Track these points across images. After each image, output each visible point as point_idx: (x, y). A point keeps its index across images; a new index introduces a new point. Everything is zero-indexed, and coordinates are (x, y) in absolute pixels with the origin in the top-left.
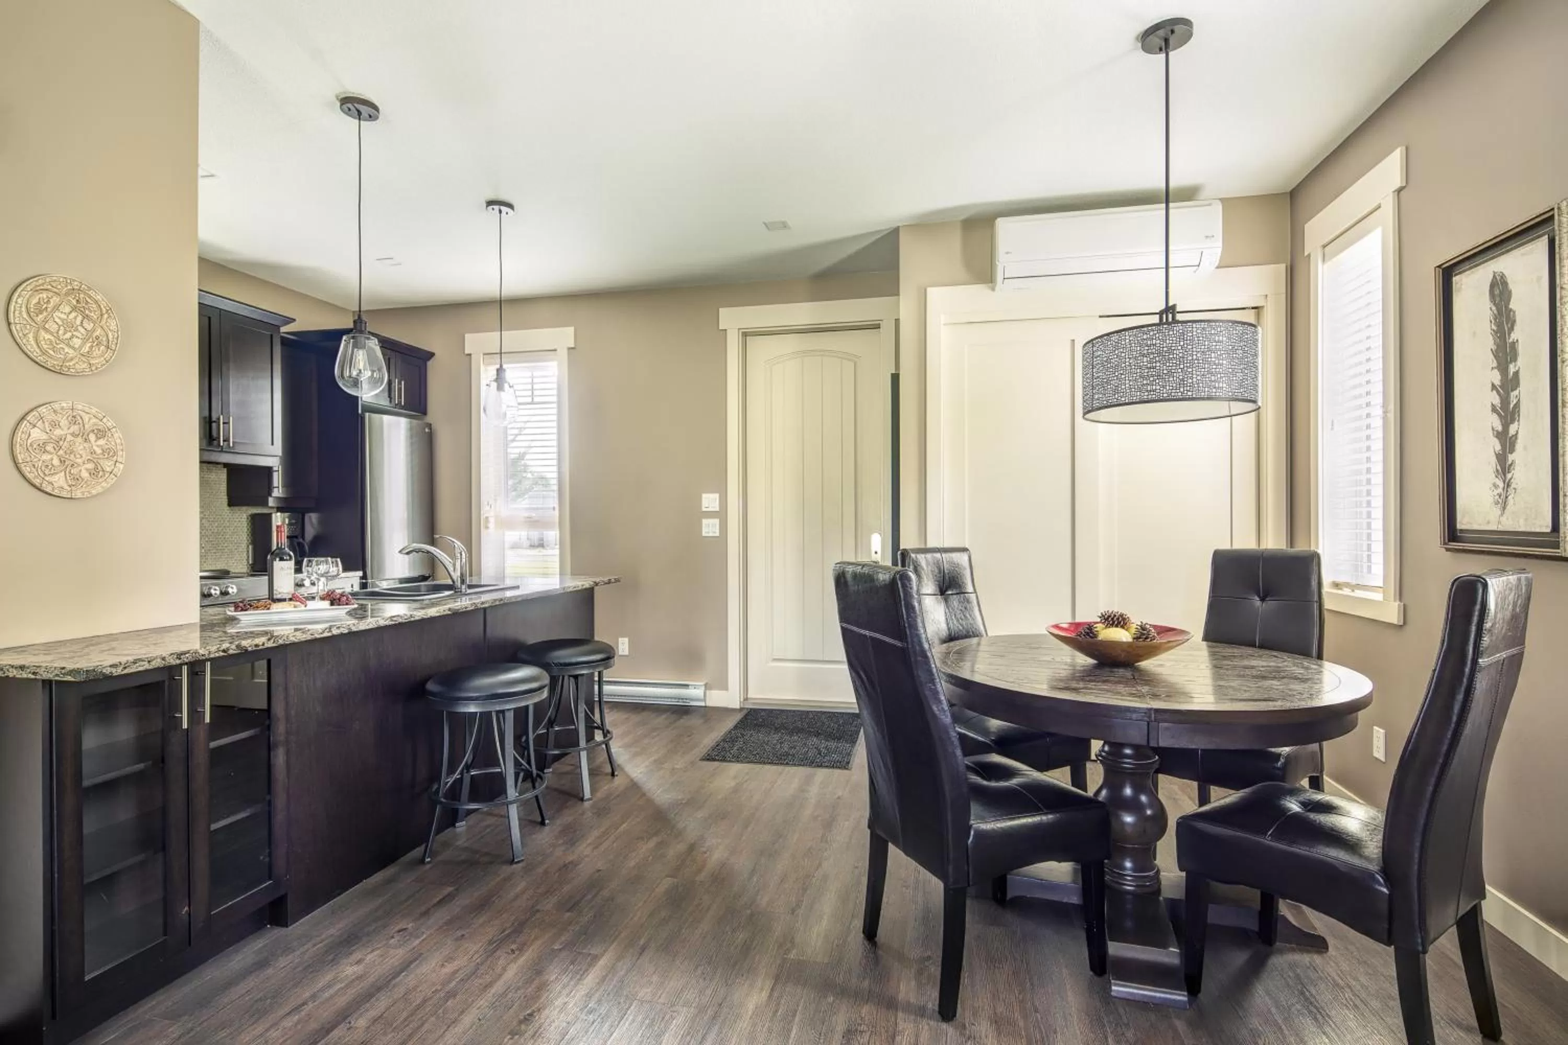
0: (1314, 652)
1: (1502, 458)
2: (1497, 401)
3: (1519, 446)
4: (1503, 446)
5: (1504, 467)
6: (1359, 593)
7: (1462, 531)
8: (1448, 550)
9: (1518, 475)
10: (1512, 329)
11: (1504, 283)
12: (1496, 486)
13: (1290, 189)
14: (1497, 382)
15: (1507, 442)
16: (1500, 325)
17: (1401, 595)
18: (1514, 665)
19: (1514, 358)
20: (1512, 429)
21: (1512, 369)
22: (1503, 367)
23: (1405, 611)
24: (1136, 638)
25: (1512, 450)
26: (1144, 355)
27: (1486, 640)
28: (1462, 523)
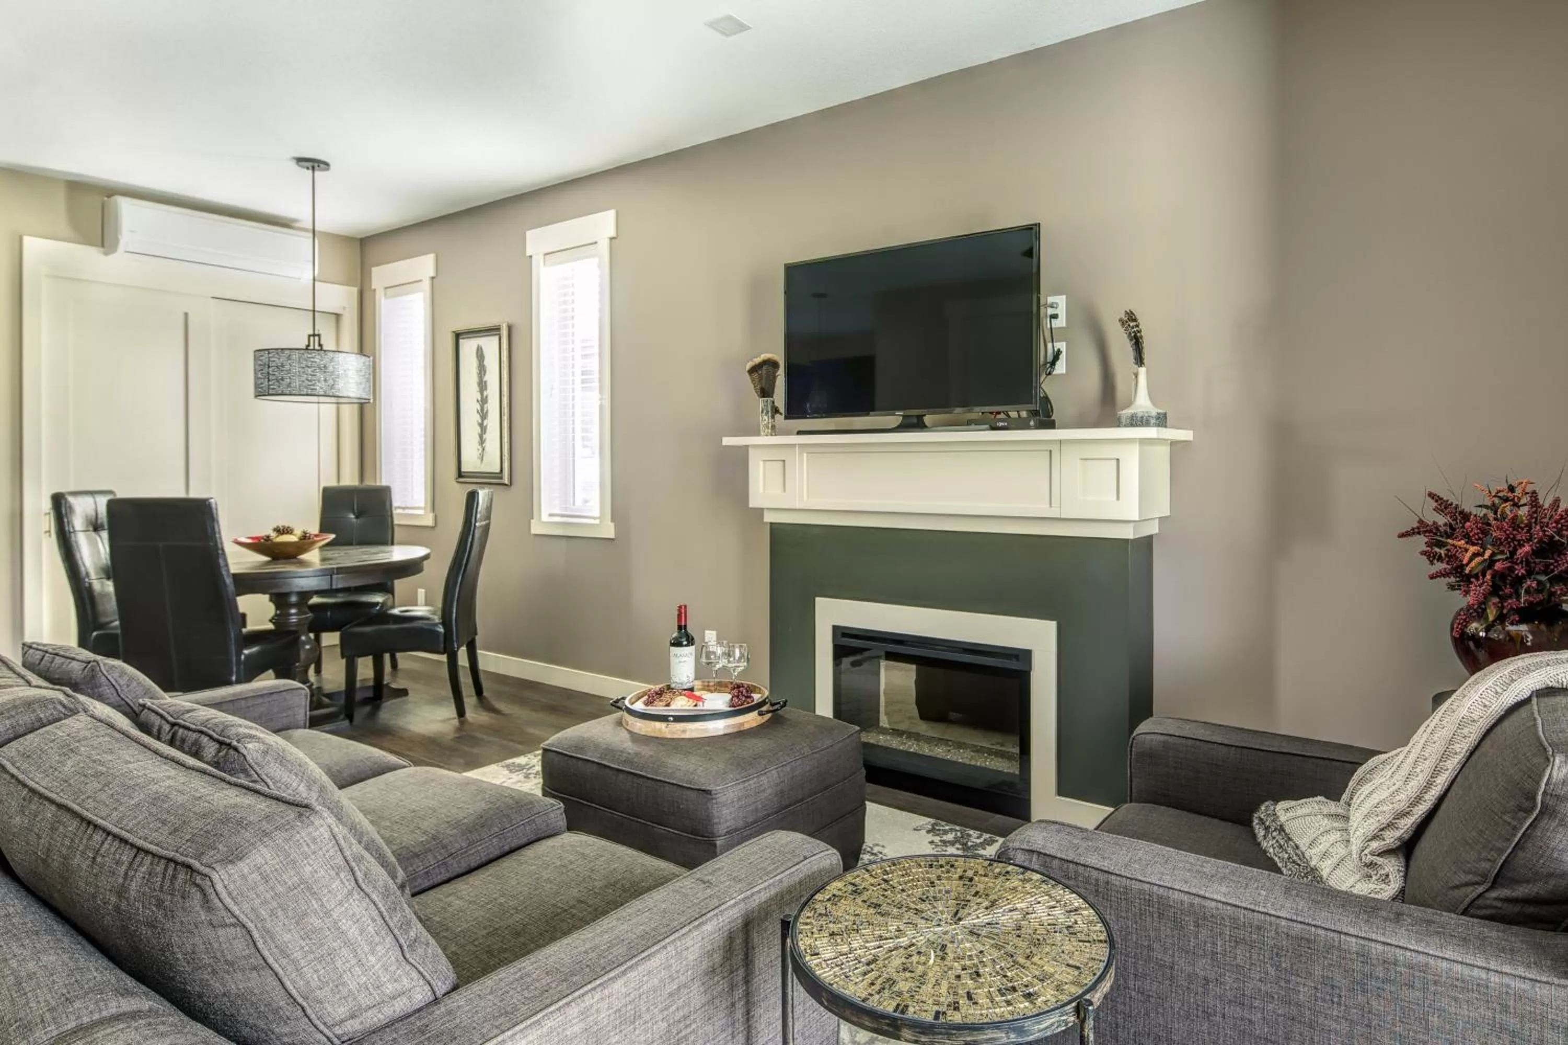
0: (390, 542)
1: (481, 436)
2: (479, 408)
3: (488, 431)
4: (482, 431)
5: (482, 441)
6: (407, 511)
7: (464, 472)
8: (458, 482)
9: (487, 445)
10: (484, 375)
11: (481, 349)
12: (478, 450)
13: (363, 236)
14: (479, 399)
15: (483, 429)
16: (480, 371)
17: (433, 509)
18: (486, 529)
19: (486, 389)
20: (485, 423)
21: (485, 393)
22: (481, 392)
23: (436, 519)
24: (301, 539)
25: (485, 433)
26: (309, 367)
27: (478, 516)
28: (463, 470)
